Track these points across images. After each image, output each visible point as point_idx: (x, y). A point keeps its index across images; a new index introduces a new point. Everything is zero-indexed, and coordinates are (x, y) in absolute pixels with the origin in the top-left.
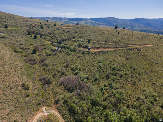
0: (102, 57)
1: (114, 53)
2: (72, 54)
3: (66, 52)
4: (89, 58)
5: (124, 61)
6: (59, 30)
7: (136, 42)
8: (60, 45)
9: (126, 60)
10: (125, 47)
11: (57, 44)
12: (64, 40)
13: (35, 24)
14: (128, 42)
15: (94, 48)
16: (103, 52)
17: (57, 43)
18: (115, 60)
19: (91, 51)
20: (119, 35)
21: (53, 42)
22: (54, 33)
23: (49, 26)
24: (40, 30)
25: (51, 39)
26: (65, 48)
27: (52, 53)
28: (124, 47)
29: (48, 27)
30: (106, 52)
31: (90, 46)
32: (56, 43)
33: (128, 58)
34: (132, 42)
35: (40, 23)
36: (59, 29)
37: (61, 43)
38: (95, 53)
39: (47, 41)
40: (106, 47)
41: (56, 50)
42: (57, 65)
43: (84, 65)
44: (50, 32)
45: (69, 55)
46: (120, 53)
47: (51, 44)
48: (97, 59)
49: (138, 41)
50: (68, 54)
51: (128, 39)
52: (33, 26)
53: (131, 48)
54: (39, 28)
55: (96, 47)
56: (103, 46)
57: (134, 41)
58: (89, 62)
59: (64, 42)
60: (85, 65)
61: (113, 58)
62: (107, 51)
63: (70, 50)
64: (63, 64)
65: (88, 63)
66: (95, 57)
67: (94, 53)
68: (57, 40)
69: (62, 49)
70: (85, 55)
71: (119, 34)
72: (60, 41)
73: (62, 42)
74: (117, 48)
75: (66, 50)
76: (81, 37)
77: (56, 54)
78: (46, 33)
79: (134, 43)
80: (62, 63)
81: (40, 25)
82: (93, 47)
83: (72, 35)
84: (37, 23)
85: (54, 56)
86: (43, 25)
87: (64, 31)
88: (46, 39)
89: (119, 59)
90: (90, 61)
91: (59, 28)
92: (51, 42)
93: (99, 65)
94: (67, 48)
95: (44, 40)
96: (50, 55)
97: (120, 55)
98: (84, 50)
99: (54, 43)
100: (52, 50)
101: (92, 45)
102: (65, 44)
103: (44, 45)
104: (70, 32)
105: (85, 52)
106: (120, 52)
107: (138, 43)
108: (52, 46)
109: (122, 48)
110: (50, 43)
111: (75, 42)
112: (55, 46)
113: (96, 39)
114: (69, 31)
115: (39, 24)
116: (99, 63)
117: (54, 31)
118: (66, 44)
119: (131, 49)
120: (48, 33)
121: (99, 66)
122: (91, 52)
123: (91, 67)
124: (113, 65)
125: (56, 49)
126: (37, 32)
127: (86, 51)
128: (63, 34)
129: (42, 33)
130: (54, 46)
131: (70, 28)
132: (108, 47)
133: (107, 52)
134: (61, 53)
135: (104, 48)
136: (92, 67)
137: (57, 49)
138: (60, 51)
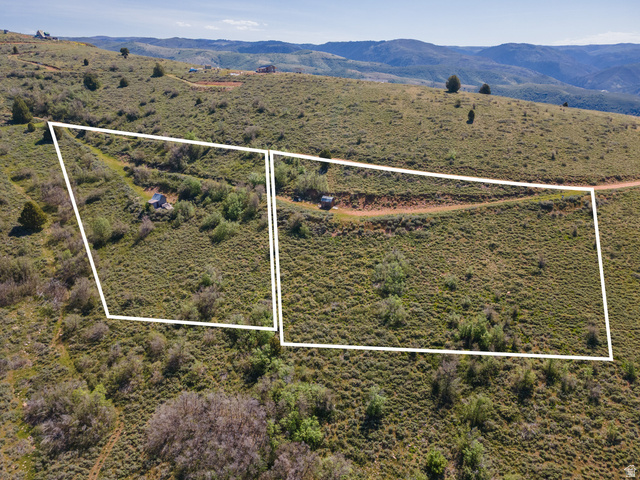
0: (397, 257)
1: (458, 234)
2: (233, 234)
3: (204, 221)
4: (328, 263)
5: (519, 281)
6: (174, 101)
7: (564, 165)
8: (175, 179)
9: (534, 274)
10: (516, 195)
11: (160, 175)
12: (198, 151)
13: (59, 64)
14: (525, 166)
15: (351, 200)
16: (404, 225)
17: (162, 168)
18: (469, 276)
19: (334, 221)
20: (475, 124)
21: (139, 162)
22: (148, 115)
23: (128, 76)
24: (79, 96)
25: (134, 147)
26: (198, 198)
27: (127, 226)
28: (509, 196)
29: (123, 84)
30: (417, 225)
31: (328, 190)
32: (156, 171)
33: (541, 266)
34: (547, 162)
35: (86, 63)
36: (174, 96)
37: (181, 169)
38: (360, 233)
39: (112, 155)
40: (416, 192)
41: (152, 208)
42: (149, 304)
43: (297, 310)
44: (128, 109)
45: (216, 240)
46: (491, 229)
47: (128, 176)
48: (370, 267)
49: (575, 160)
50: (214, 232)
51: (520, 148)
52: (46, 79)
53: (546, 200)
54: (78, 86)
55: (361, 195)
56: (400, 190)
57: (553, 158)
58: (329, 288)
59: (198, 165)
60: (303, 311)
61: (459, 261)
62: (424, 221)
63: (226, 209)
64: (184, 297)
65: (321, 296)
66: (360, 256)
67: (351, 231)
68: (163, 154)
69: (185, 203)
70: (302, 240)
71: (470, 121)
72: (177, 158)
73: (185, 164)
74: (471, 199)
75: (202, 211)
76: (281, 138)
77: (147, 232)
78: (109, 115)
79: (556, 170)
80: (178, 294)
81: (84, 70)
82: (345, 194)
83: (236, 123)
84: (69, 63)
85: (137, 243)
86: (98, 73)
87: (199, 102)
88: (108, 144)
89: (494, 267)
90: (333, 283)
91: (178, 89)
92: (132, 160)
93: (383, 306)
94: (208, 199)
95: (96, 151)
96: (117, 237)
97: (492, 247)
98: (298, 215)
99: (143, 168)
100: (132, 212)
101: (339, 182)
102: (203, 171)
103: (92, 181)
104: (231, 108)
105: (305, 227)
106: (492, 223)
107: (575, 173)
108: (131, 186)
109: (501, 202)
110: (126, 169)
111: (250, 163)
112: (147, 187)
113: (360, 149)
114: (223, 106)
115: (79, 64)
116: (384, 293)
117: (153, 101)
118: (206, 177)
119: (548, 208)
120: (120, 114)
121: (387, 317)
122: (336, 225)
123: (341, 320)
124: (466, 306)
125: (148, 206)
126: (60, 106)
127: (310, 219)
128: (192, 120)
129: (91, 115)
130: (144, 186)
131: (230, 87)
132: (425, 196)
133: (421, 222)
134: (177, 226)
135: (407, 199)
136: (346, 320)
137: (158, 205)
138: (173, 216)
